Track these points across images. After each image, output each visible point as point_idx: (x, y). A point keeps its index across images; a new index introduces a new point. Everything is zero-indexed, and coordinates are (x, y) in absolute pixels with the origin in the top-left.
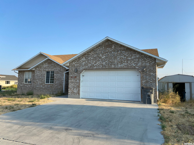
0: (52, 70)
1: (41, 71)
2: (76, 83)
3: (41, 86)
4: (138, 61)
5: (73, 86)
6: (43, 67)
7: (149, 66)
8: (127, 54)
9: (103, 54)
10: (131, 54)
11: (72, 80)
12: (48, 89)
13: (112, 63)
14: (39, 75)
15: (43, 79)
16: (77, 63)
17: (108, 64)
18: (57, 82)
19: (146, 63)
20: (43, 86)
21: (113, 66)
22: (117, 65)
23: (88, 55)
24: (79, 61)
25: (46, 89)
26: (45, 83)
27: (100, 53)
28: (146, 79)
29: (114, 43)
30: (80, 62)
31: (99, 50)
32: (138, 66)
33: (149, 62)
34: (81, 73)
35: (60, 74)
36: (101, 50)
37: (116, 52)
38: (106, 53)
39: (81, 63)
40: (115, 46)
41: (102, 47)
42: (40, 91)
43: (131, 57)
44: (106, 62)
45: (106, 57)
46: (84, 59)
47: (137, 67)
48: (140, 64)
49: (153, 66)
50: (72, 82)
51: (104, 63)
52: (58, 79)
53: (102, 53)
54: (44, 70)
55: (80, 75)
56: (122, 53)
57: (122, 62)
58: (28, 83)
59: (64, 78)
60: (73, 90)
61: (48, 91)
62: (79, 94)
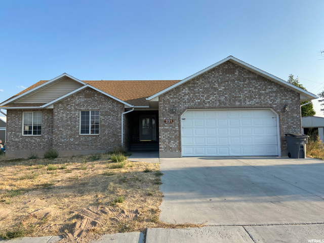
0: (96, 109)
1: (70, 111)
2: (173, 132)
3: (72, 140)
4: (276, 96)
5: (169, 137)
6: (74, 103)
7: (291, 104)
8: (260, 86)
9: (220, 84)
10: (264, 85)
11: (166, 126)
12: (88, 146)
13: (236, 99)
14: (65, 119)
15: (75, 127)
16: (175, 98)
17: (230, 100)
18: (106, 132)
19: (287, 99)
20: (76, 139)
21: (237, 103)
22: (244, 102)
23: (194, 84)
24: (177, 93)
25: (83, 145)
26: (80, 134)
27: (215, 82)
28: (287, 123)
29: (238, 67)
30: (180, 95)
31: (214, 77)
32: (275, 104)
33: (291, 98)
34: (181, 113)
35: (113, 115)
36: (217, 77)
37: (241, 81)
38: (225, 82)
39: (181, 98)
40: (240, 72)
41: (218, 72)
42: (70, 149)
43: (265, 90)
44: (226, 97)
45: (225, 89)
46: (186, 90)
47: (274, 106)
48: (278, 101)
49: (296, 104)
50: (166, 131)
51: (222, 99)
52: (108, 126)
53: (218, 81)
54: (76, 109)
55: (179, 118)
56: (251, 83)
57: (251, 97)
58: (32, 135)
59: (121, 124)
60: (169, 143)
61: (88, 148)
62: (180, 149)
